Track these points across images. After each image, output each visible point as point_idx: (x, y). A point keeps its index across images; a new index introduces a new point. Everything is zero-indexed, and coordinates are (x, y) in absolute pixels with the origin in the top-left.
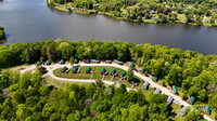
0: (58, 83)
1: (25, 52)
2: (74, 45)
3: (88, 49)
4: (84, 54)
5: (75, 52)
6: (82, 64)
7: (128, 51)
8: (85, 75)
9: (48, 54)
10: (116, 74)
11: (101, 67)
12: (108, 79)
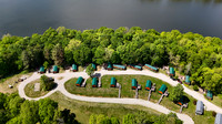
0: (74, 103)
1: (23, 56)
3: (110, 51)
4: (105, 58)
5: (92, 55)
7: (166, 53)
8: (109, 90)
10: (153, 89)
11: (130, 76)
12: (143, 97)
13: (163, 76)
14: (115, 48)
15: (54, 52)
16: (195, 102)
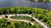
1: (2, 11)
2: (16, 9)
3: (20, 11)
4: (18, 12)
5: (16, 11)
6: (18, 15)
7: (31, 11)
8: (18, 18)
9: (8, 12)
10: (27, 18)
11: (23, 16)
13: (30, 16)
14: (21, 10)
16: (35, 21)
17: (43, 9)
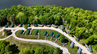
2: (27, 15)
6: (33, 27)
8: (34, 36)
9: (11, 21)
10: (53, 36)
11: (45, 30)
12: (49, 39)
13: (59, 30)
15: (11, 18)
17: (86, 11)
